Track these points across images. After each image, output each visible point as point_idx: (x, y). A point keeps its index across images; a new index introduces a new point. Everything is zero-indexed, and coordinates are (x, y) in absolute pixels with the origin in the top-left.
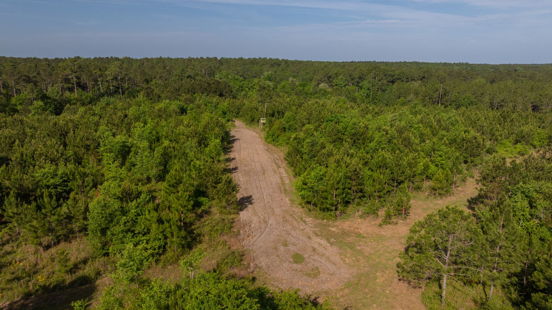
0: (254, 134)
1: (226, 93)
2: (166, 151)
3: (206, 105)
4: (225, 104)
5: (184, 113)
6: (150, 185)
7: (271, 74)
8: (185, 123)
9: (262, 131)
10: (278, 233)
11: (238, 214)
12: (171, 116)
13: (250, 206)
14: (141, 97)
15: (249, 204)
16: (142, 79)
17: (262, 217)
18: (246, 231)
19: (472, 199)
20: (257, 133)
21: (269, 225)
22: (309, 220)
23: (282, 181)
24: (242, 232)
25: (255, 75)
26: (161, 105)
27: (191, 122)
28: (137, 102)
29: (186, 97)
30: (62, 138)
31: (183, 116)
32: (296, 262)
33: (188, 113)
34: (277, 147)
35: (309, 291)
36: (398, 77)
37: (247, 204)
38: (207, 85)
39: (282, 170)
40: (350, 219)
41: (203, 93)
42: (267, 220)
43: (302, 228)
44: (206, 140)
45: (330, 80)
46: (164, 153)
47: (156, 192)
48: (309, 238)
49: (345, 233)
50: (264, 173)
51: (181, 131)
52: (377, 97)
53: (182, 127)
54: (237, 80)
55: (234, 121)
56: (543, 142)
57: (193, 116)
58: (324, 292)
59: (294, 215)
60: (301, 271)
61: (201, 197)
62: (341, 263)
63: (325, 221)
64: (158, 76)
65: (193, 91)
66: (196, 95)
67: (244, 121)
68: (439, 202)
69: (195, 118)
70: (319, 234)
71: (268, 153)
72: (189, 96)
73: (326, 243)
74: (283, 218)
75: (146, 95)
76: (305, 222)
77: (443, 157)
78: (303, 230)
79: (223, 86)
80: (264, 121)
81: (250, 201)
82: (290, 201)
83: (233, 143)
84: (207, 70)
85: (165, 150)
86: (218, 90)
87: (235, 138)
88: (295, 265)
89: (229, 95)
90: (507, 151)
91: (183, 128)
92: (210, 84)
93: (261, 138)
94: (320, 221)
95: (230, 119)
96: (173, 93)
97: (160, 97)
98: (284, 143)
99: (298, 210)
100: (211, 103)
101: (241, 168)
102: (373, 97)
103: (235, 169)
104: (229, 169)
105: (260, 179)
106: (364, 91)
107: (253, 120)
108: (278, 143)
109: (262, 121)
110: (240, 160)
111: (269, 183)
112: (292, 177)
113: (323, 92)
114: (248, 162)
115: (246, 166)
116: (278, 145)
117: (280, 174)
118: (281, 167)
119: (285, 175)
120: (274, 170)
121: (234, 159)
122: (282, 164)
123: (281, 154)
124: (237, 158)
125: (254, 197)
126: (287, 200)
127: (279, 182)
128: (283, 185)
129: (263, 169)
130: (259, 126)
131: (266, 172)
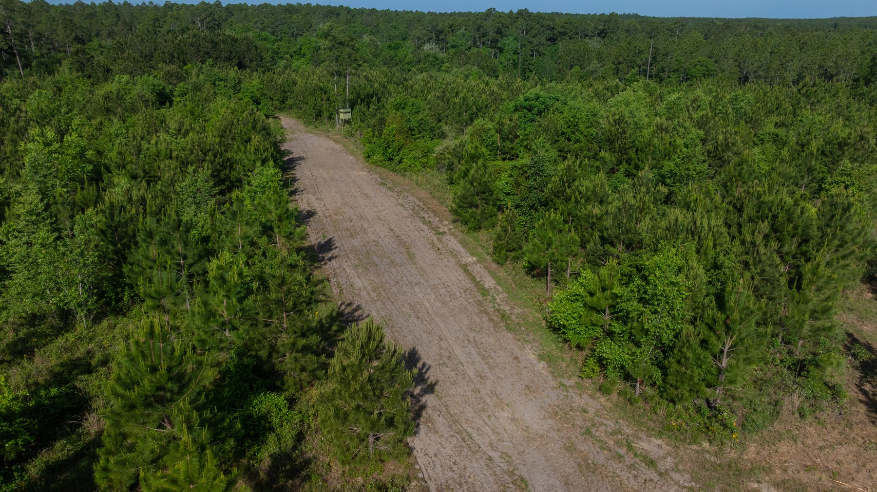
0: (331, 144)
1: (251, 61)
2: (116, 218)
3: (214, 84)
4: (253, 82)
5: (168, 104)
6: (71, 337)
8: (173, 125)
9: (346, 138)
11: (409, 451)
12: (134, 110)
13: (429, 400)
14: (65, 72)
15: (425, 392)
16: (68, 37)
20: (336, 142)
23: (473, 279)
26: (111, 87)
27: (187, 122)
28: (58, 82)
29: (169, 68)
31: (163, 110)
33: (175, 103)
34: (404, 175)
36: (562, 30)
37: (417, 391)
38: (210, 46)
39: (453, 243)
41: (203, 62)
44: (231, 167)
45: (441, 36)
46: (109, 227)
47: (89, 370)
50: (411, 257)
51: (162, 147)
52: (531, 67)
53: (163, 136)
54: (265, 39)
55: (277, 117)
57: (188, 108)
59: (593, 430)
61: (257, 393)
64: (104, 32)
65: (181, 57)
66: (189, 65)
67: (299, 117)
69: (192, 113)
71: (391, 193)
72: (173, 68)
75: (76, 66)
79: (244, 47)
80: (348, 116)
82: (544, 364)
83: (293, 169)
84: (207, 21)
85: (112, 215)
86: (233, 55)
87: (291, 156)
89: (258, 65)
91: (168, 138)
92: (216, 44)
93: (352, 153)
95: (269, 113)
96: (139, 62)
97: (108, 70)
98: (417, 163)
100: (226, 81)
101: (342, 244)
102: (524, 67)
103: (327, 246)
104: (311, 248)
105: (411, 279)
106: (508, 57)
107: (319, 114)
108: (402, 166)
109: (342, 116)
110: (330, 216)
111: (442, 291)
112: (494, 266)
113: (431, 59)
114: (350, 220)
115: (352, 236)
116: (405, 170)
117: (453, 253)
118: (444, 233)
119: (471, 259)
120: (433, 244)
121: (311, 214)
122: (441, 221)
123: (424, 194)
124: (318, 210)
125: (427, 356)
126: (532, 357)
127: (468, 284)
128: (484, 295)
129: (401, 243)
130: (338, 127)
131: (413, 250)
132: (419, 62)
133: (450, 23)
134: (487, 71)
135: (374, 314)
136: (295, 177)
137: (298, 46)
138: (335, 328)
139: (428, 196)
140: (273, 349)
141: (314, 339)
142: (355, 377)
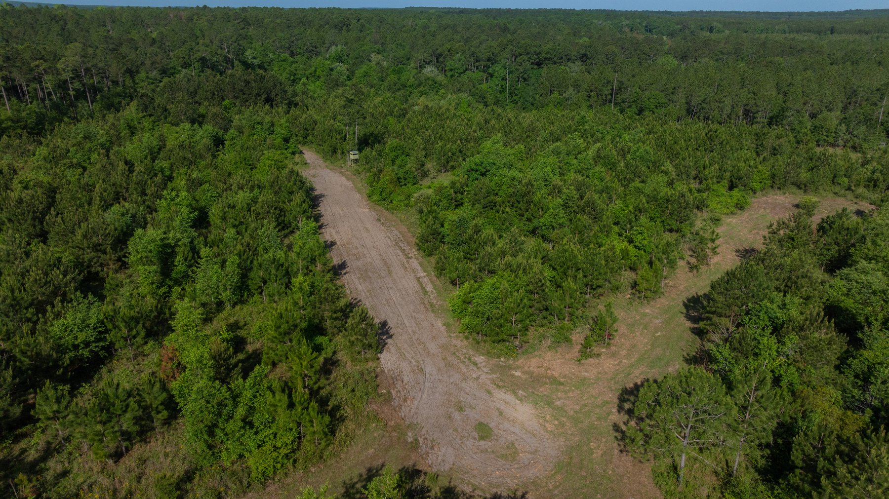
0: (343, 180)
1: (277, 95)
3: (254, 127)
5: (221, 146)
7: (342, 51)
9: (355, 175)
10: (445, 389)
11: (378, 359)
12: (201, 156)
13: (389, 341)
15: (388, 338)
16: (120, 69)
17: (413, 361)
18: (399, 391)
19: (689, 300)
20: (348, 179)
21: (428, 376)
22: (480, 359)
23: (421, 285)
24: (393, 392)
25: (311, 48)
29: (214, 110)
30: (37, 224)
31: (219, 153)
32: (482, 438)
33: (226, 146)
34: (393, 213)
35: (512, 484)
36: (547, 56)
37: (384, 337)
39: (415, 263)
40: (536, 353)
41: (237, 98)
42: (423, 367)
43: (474, 376)
45: (441, 60)
47: (240, 328)
48: (489, 392)
49: (536, 380)
50: (390, 272)
52: (517, 92)
55: (303, 153)
56: (765, 183)
58: (532, 483)
59: (457, 353)
60: (493, 452)
61: (317, 336)
62: (542, 432)
63: (503, 359)
65: (220, 94)
66: (227, 101)
67: (319, 152)
68: (647, 311)
70: (501, 384)
71: (383, 228)
73: (514, 399)
74: (443, 359)
76: (475, 364)
77: (646, 235)
78: (478, 378)
79: (271, 84)
80: (357, 157)
81: (387, 333)
82: (445, 327)
83: (319, 205)
86: (262, 91)
87: (316, 193)
88: (482, 443)
89: (282, 99)
90: (720, 202)
92: (249, 82)
93: (359, 191)
94: (495, 361)
95: (296, 149)
98: (402, 204)
99: (461, 343)
100: (262, 124)
101: (351, 264)
102: (511, 91)
103: (343, 266)
104: (334, 267)
105: (388, 285)
106: (497, 82)
107: (335, 151)
108: (392, 205)
109: (352, 157)
110: (344, 245)
111: (404, 292)
112: (435, 278)
113: (430, 82)
114: (357, 248)
115: (357, 259)
116: (393, 209)
117: (414, 271)
118: (411, 258)
119: (423, 274)
120: (403, 265)
121: (333, 244)
122: (411, 249)
123: (404, 229)
124: (337, 241)
125: (391, 323)
126: (440, 324)
127: (418, 288)
128: (425, 294)
129: (386, 264)
130: (349, 164)
131: (392, 269)
132: (420, 84)
133: (449, 47)
134: (477, 97)
135: (367, 304)
136: (320, 214)
137: (313, 69)
138: (348, 310)
139: (407, 230)
140: (323, 318)
141: (339, 314)
142: (357, 327)
